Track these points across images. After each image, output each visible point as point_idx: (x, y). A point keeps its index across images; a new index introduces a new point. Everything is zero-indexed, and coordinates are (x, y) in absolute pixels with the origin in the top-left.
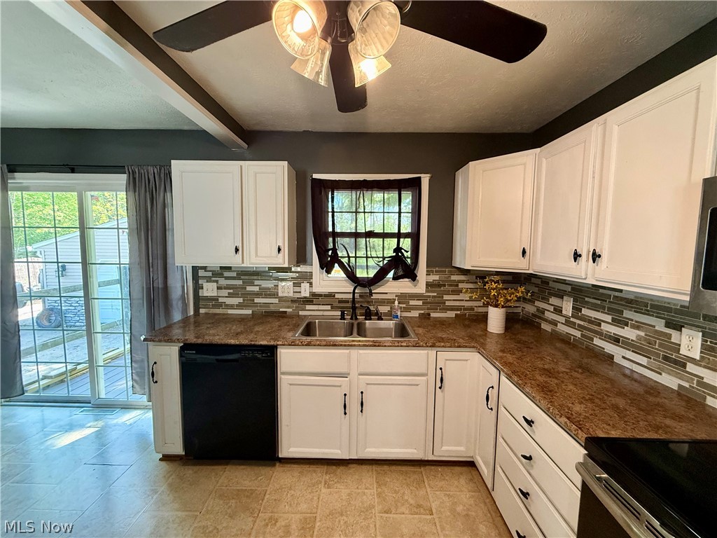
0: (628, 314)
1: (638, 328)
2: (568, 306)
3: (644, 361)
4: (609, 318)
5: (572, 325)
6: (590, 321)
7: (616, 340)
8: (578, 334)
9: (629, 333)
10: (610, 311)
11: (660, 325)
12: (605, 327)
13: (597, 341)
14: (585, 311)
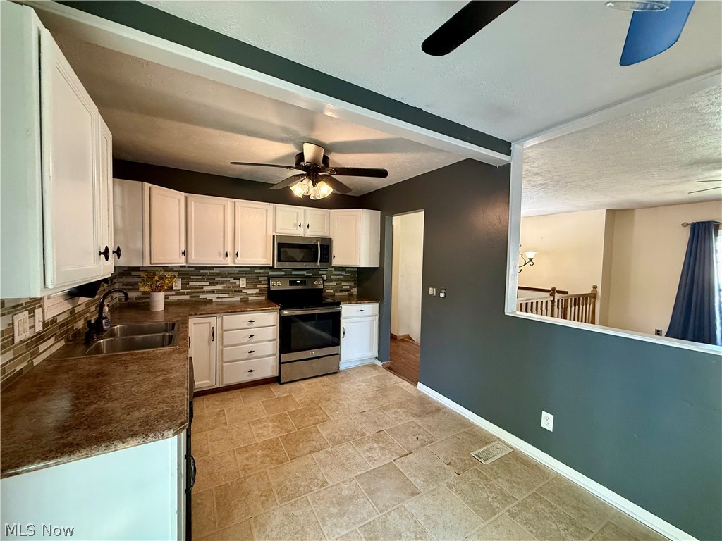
0: (217, 279)
1: (223, 283)
2: (178, 285)
3: (227, 295)
4: (208, 283)
5: (183, 294)
6: (195, 288)
7: (213, 292)
8: (187, 297)
9: (219, 287)
10: (208, 280)
11: (232, 280)
12: (205, 288)
13: (201, 296)
14: (191, 284)
